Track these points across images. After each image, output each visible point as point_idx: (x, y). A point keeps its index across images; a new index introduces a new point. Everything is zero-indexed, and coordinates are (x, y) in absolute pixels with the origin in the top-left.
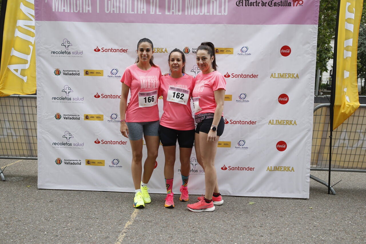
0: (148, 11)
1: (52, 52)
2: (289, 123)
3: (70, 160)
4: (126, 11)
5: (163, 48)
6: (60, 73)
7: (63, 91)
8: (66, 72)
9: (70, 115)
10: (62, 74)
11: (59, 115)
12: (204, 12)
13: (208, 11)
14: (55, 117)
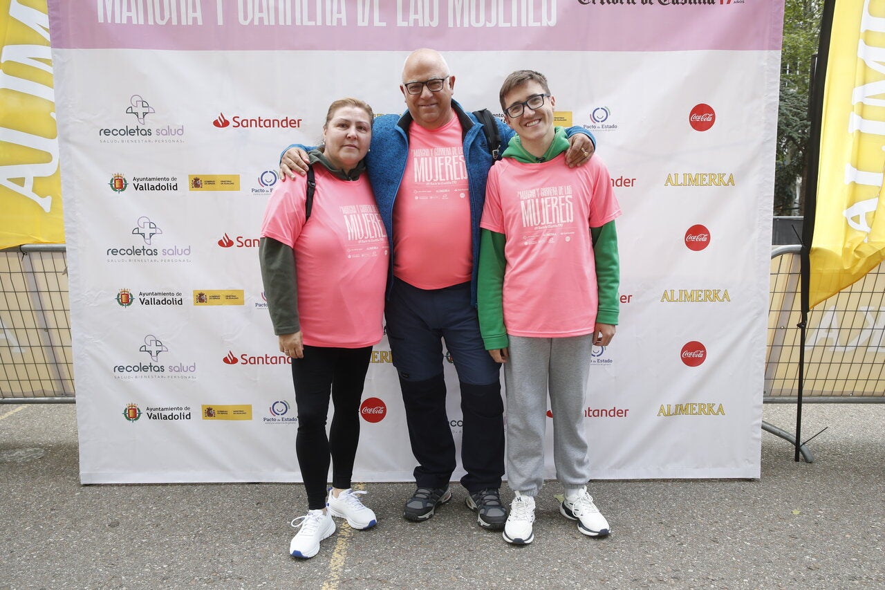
0: (352, 19)
1: (102, 132)
2: (712, 295)
3: (163, 410)
4: (294, 20)
6: (126, 185)
7: (136, 231)
8: (142, 183)
9: (156, 294)
10: (130, 187)
11: (127, 295)
12: (497, 18)
13: (508, 18)
14: (118, 300)
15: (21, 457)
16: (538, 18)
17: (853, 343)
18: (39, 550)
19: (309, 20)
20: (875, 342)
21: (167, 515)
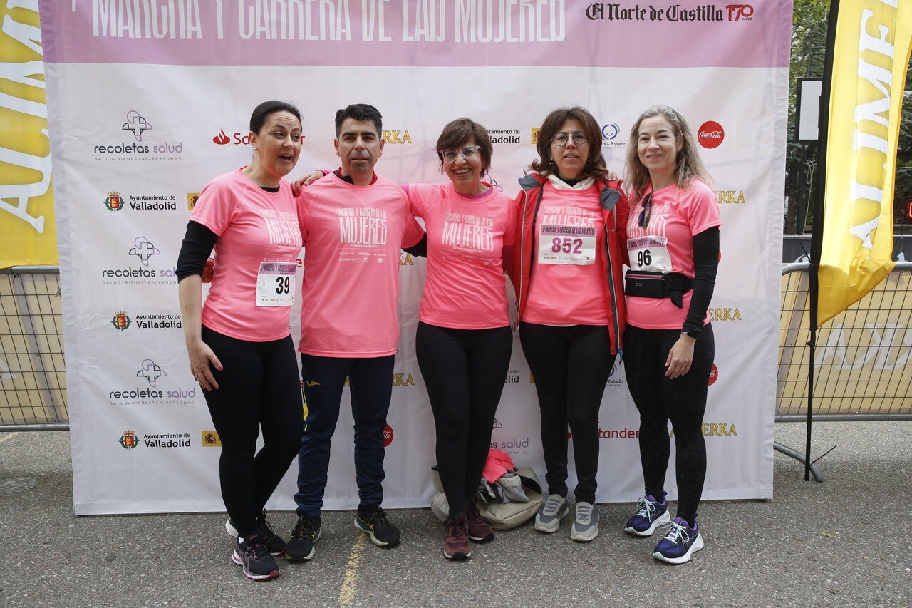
0: (357, 34)
1: (97, 149)
2: (723, 314)
3: (161, 437)
4: (296, 34)
5: (399, 132)
6: (122, 204)
7: (133, 252)
8: (139, 202)
9: (154, 317)
10: (127, 207)
11: (124, 318)
12: (505, 33)
13: (515, 33)
14: (114, 323)
15: (11, 487)
16: (546, 33)
17: (860, 360)
18: (30, 587)
19: (313, 35)
20: (881, 359)
21: (166, 547)
